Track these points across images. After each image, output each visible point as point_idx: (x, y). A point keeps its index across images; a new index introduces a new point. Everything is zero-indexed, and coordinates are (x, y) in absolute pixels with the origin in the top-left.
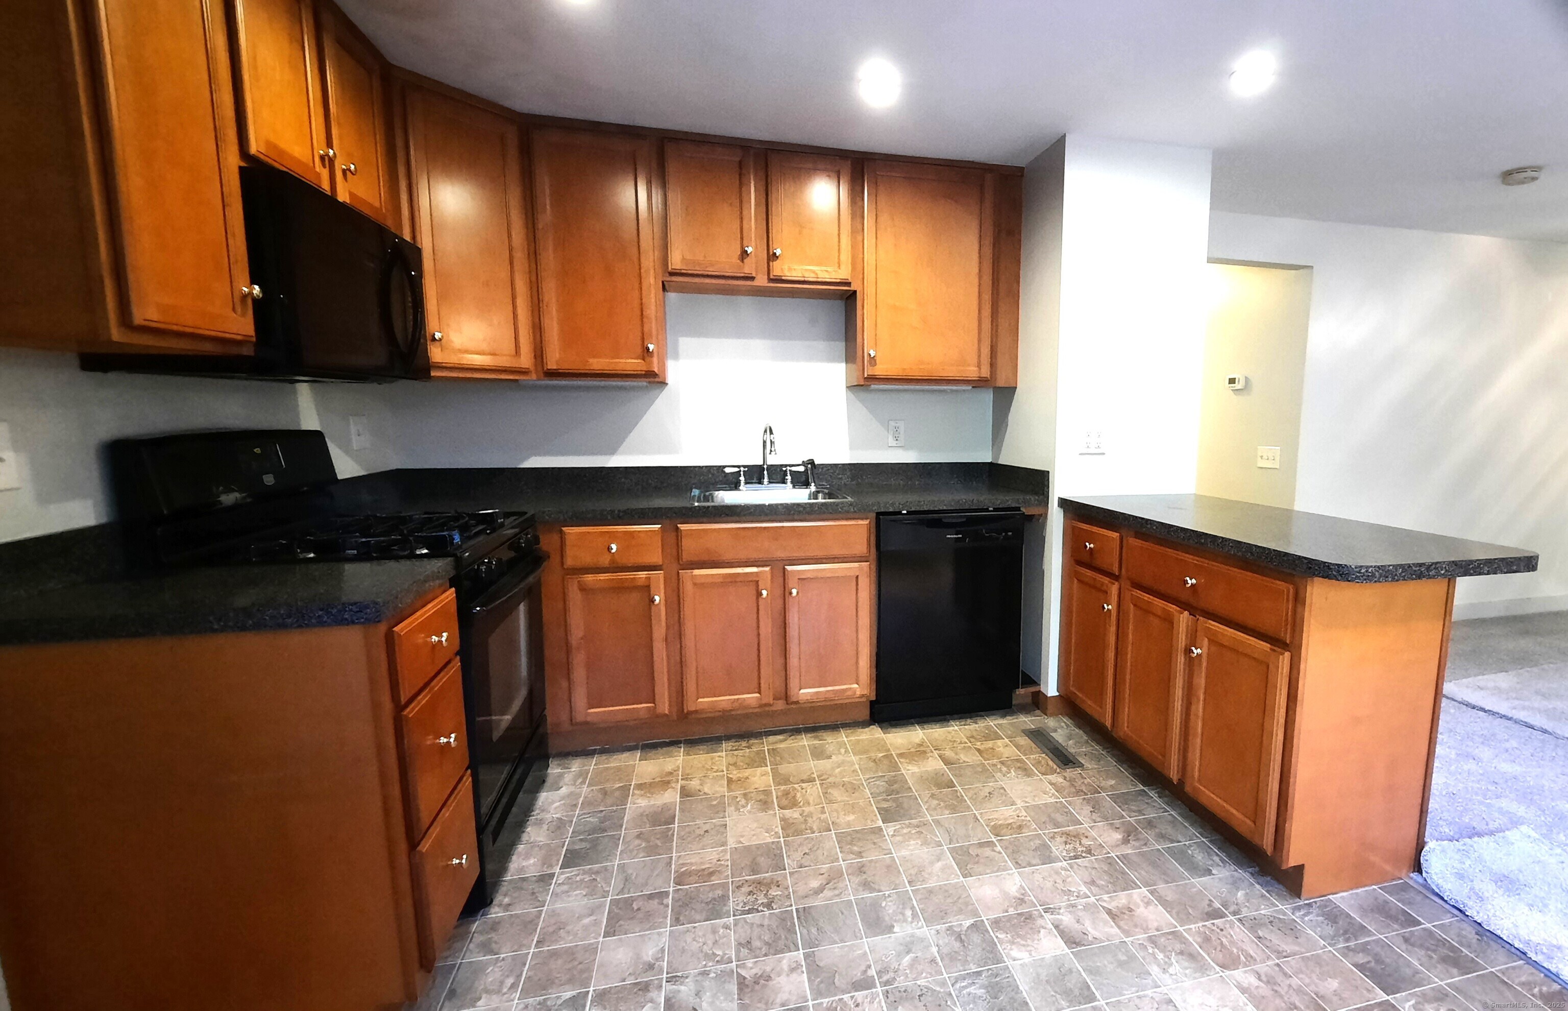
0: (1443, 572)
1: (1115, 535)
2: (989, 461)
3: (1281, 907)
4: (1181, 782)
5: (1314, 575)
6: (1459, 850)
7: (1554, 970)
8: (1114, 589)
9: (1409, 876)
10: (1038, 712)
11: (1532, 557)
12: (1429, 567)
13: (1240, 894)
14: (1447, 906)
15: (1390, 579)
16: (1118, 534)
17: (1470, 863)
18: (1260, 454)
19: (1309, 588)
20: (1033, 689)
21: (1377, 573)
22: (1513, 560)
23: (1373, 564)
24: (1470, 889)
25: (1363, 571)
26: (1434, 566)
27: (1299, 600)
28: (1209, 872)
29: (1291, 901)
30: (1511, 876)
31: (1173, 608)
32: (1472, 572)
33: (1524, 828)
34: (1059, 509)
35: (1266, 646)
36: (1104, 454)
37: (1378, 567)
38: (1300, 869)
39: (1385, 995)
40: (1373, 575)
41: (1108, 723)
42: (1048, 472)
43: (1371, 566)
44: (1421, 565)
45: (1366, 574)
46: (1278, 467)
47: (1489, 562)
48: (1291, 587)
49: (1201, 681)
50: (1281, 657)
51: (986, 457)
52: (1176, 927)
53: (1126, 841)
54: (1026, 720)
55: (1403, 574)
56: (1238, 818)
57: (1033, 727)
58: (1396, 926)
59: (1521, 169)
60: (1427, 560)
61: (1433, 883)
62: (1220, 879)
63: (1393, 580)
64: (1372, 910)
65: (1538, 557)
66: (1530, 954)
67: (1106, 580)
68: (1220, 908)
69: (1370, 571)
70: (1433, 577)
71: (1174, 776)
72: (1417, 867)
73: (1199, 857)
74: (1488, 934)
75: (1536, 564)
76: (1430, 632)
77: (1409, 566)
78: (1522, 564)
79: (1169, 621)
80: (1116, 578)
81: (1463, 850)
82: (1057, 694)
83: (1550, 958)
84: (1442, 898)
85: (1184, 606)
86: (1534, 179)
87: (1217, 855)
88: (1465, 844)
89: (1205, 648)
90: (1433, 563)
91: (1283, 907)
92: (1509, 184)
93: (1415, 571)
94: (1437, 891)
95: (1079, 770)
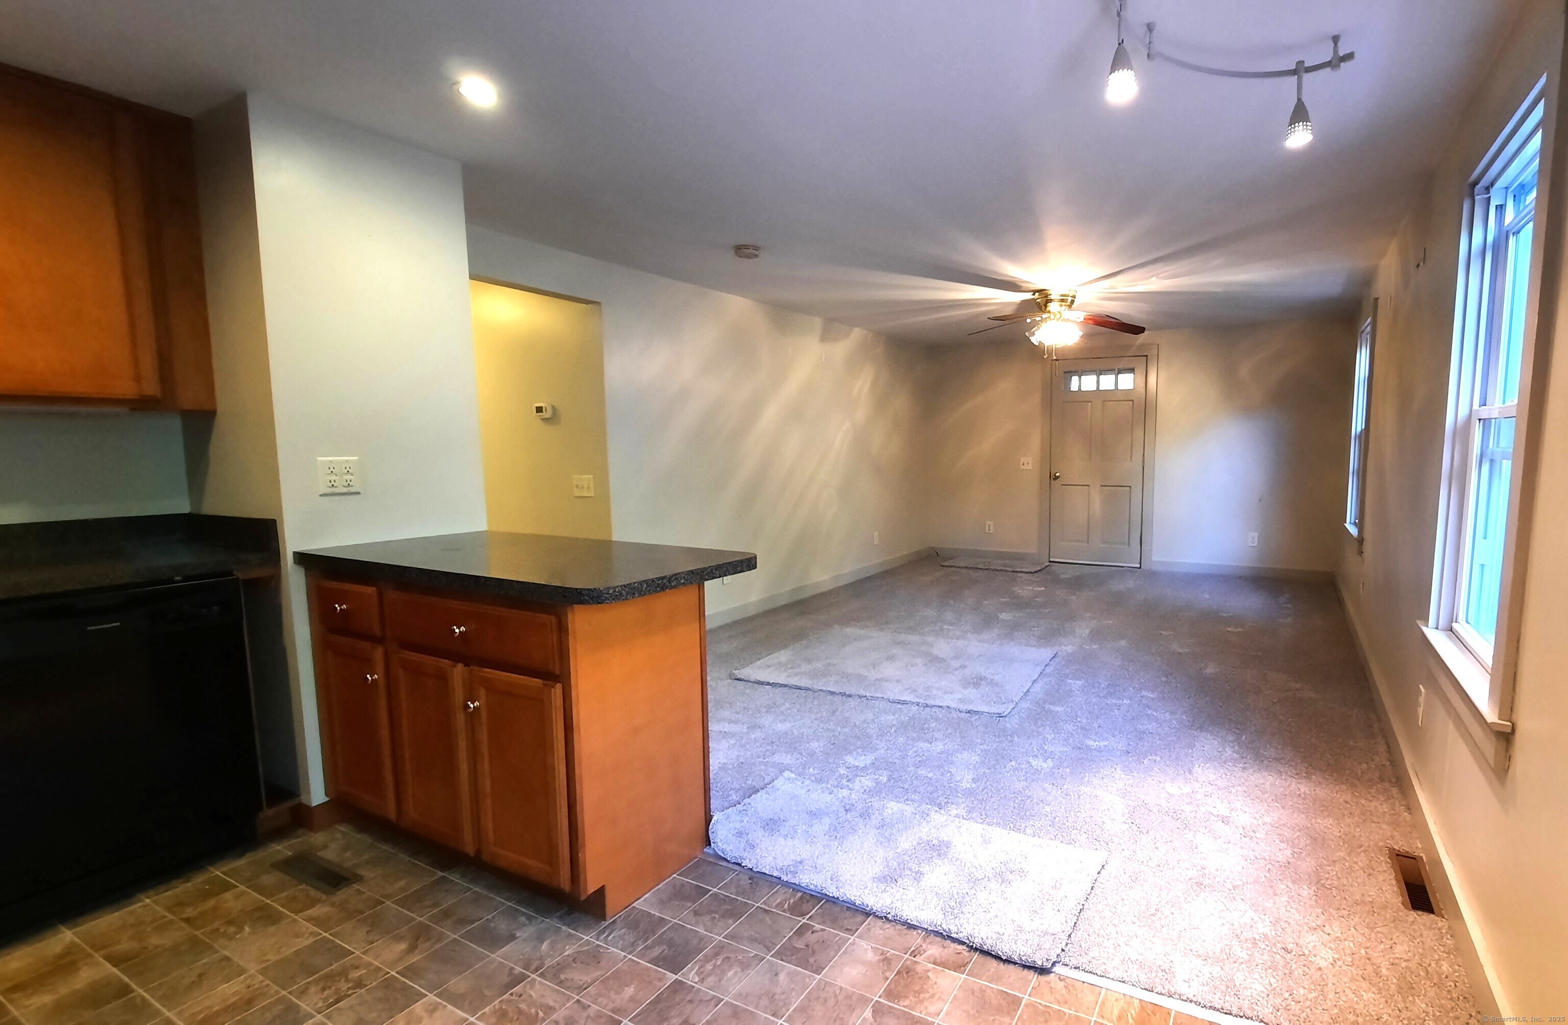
0: (682, 581)
1: (371, 590)
2: (187, 511)
3: (586, 938)
4: (478, 852)
5: (573, 603)
6: (740, 811)
7: (797, 882)
8: (378, 654)
9: (703, 853)
10: (301, 831)
11: (751, 558)
12: (670, 579)
13: (545, 946)
14: (730, 866)
15: (637, 595)
16: (374, 589)
17: (747, 819)
18: (575, 483)
19: (570, 616)
20: (287, 805)
21: (623, 592)
22: (737, 563)
23: (620, 584)
24: (746, 842)
25: (611, 592)
26: (674, 577)
27: (562, 629)
28: (512, 938)
29: (598, 927)
30: (776, 818)
31: (445, 663)
32: (707, 577)
33: (787, 774)
34: (296, 567)
35: (537, 682)
36: (358, 493)
37: (624, 586)
38: (601, 892)
39: (674, 975)
40: (621, 594)
41: (392, 815)
42: (274, 521)
43: (618, 587)
44: (663, 578)
45: (614, 594)
46: (593, 495)
47: (718, 567)
48: (553, 618)
49: (484, 736)
50: (553, 690)
51: (183, 506)
52: (467, 1019)
53: (412, 949)
54: (279, 848)
55: (649, 589)
56: (534, 866)
57: (290, 853)
58: (689, 904)
59: (746, 246)
60: (668, 573)
61: (719, 850)
62: (524, 940)
63: (640, 595)
64: (670, 899)
65: (755, 557)
66: (784, 878)
67: (366, 645)
68: (521, 972)
69: (617, 590)
70: (675, 587)
71: (470, 848)
72: (708, 843)
73: (502, 926)
74: (757, 875)
75: (756, 563)
76: (688, 634)
77: (653, 580)
78: (745, 565)
79: (442, 678)
80: (378, 640)
81: (744, 810)
82: (327, 799)
83: (795, 873)
84: (726, 860)
85: (456, 657)
86: (756, 256)
87: (524, 914)
88: (745, 805)
89: (483, 699)
90: (673, 575)
91: (588, 938)
92: (740, 257)
93: (659, 584)
94: (723, 855)
95: (356, 886)
